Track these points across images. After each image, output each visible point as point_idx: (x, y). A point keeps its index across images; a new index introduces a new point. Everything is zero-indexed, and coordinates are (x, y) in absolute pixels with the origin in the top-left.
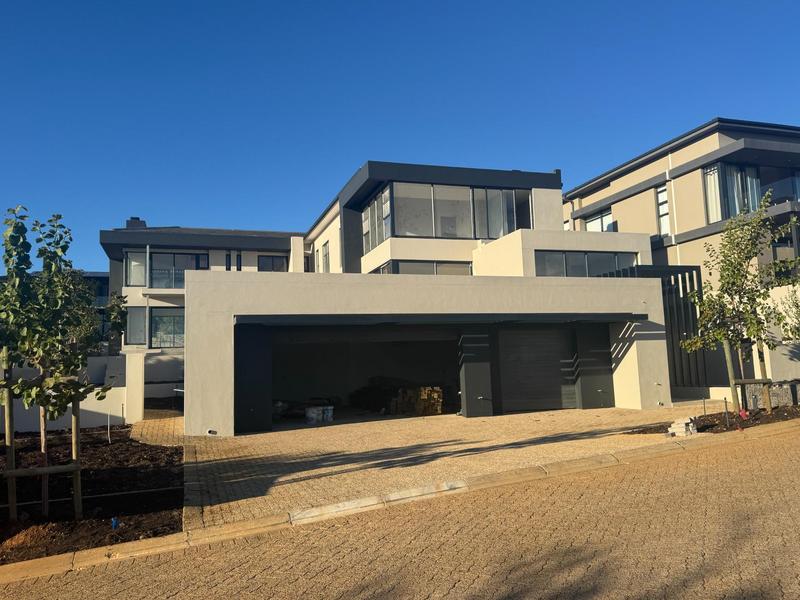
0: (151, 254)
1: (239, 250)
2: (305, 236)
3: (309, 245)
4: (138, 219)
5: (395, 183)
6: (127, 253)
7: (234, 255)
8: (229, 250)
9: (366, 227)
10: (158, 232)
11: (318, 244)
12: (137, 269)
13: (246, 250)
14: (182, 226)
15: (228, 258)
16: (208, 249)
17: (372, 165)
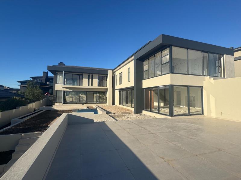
0: (64, 74)
1: (92, 74)
2: (113, 70)
3: (114, 73)
4: (62, 63)
5: (172, 47)
6: (57, 73)
7: (91, 75)
8: (89, 73)
9: (146, 68)
10: (68, 67)
11: (117, 73)
12: (60, 79)
13: (94, 74)
14: (76, 66)
15: (89, 76)
16: (83, 73)
17: (164, 36)
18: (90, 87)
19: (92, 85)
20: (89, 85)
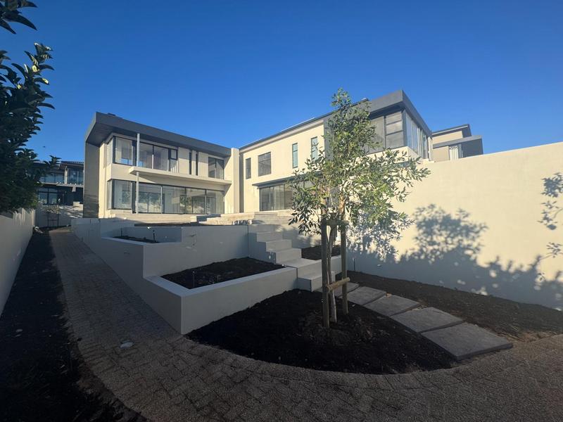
1: (198, 151)
2: (240, 149)
7: (194, 153)
8: (191, 149)
13: (201, 151)
15: (191, 154)
16: (177, 146)
18: (193, 176)
19: (197, 174)
20: (190, 173)
